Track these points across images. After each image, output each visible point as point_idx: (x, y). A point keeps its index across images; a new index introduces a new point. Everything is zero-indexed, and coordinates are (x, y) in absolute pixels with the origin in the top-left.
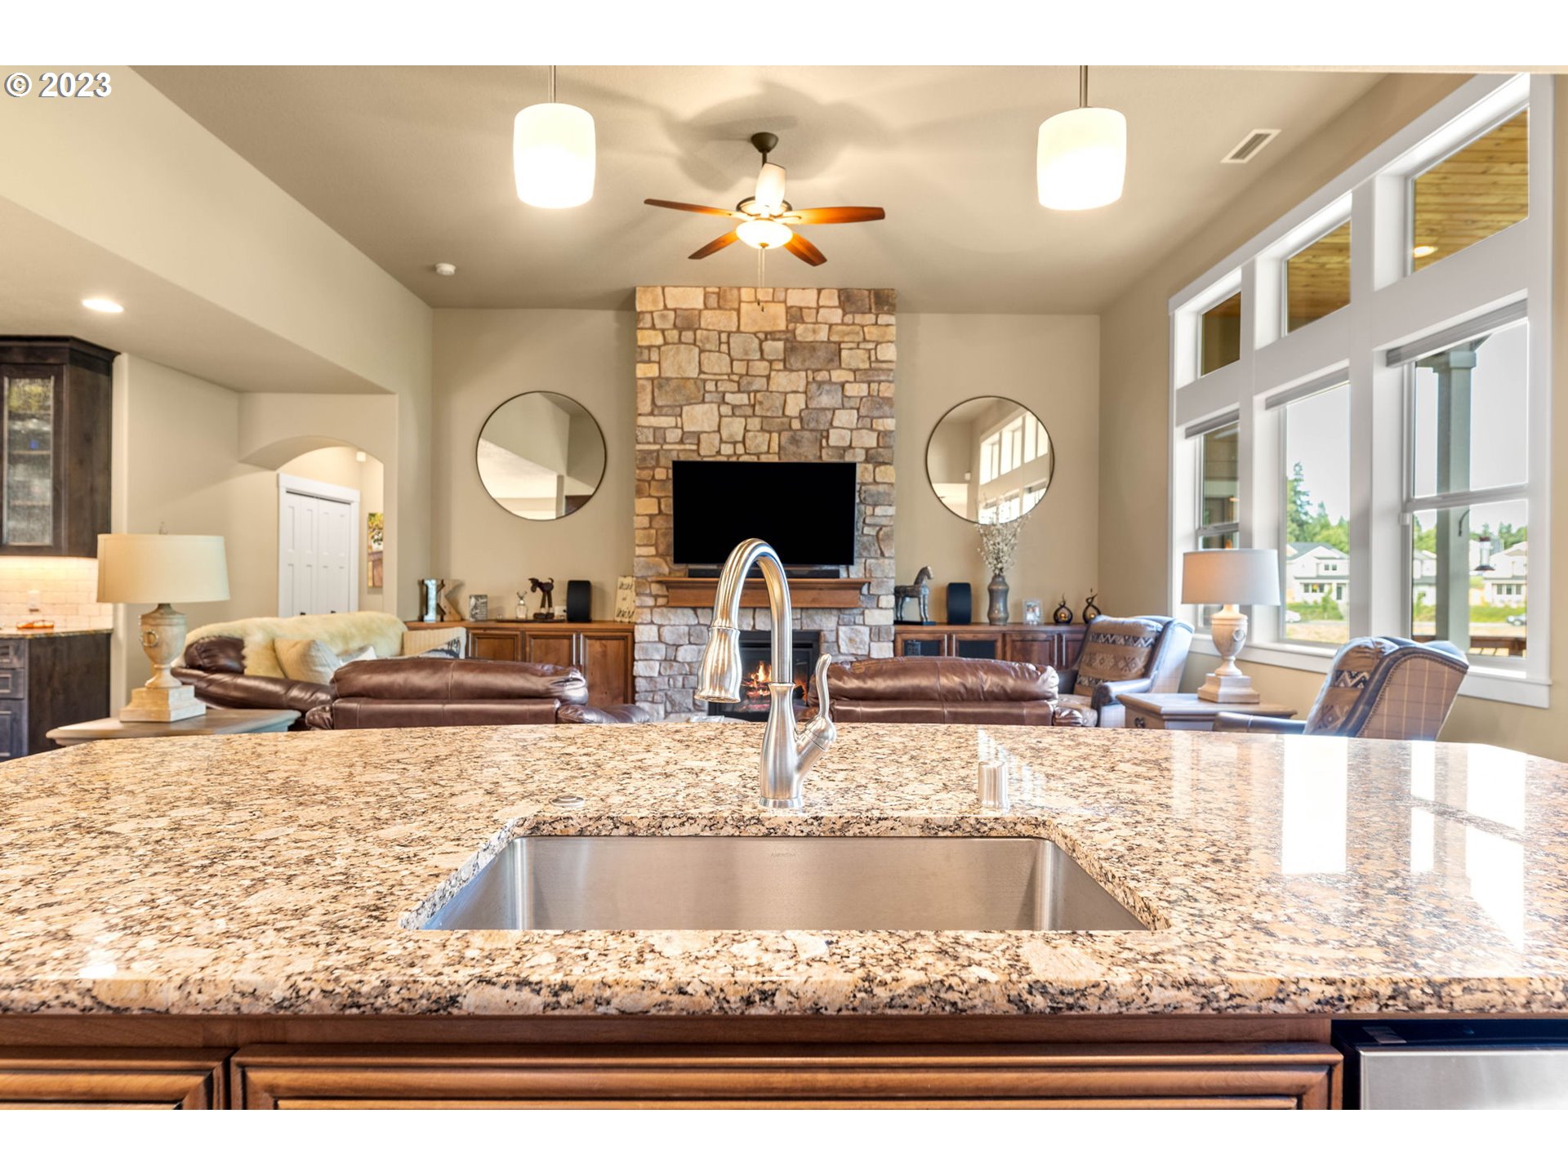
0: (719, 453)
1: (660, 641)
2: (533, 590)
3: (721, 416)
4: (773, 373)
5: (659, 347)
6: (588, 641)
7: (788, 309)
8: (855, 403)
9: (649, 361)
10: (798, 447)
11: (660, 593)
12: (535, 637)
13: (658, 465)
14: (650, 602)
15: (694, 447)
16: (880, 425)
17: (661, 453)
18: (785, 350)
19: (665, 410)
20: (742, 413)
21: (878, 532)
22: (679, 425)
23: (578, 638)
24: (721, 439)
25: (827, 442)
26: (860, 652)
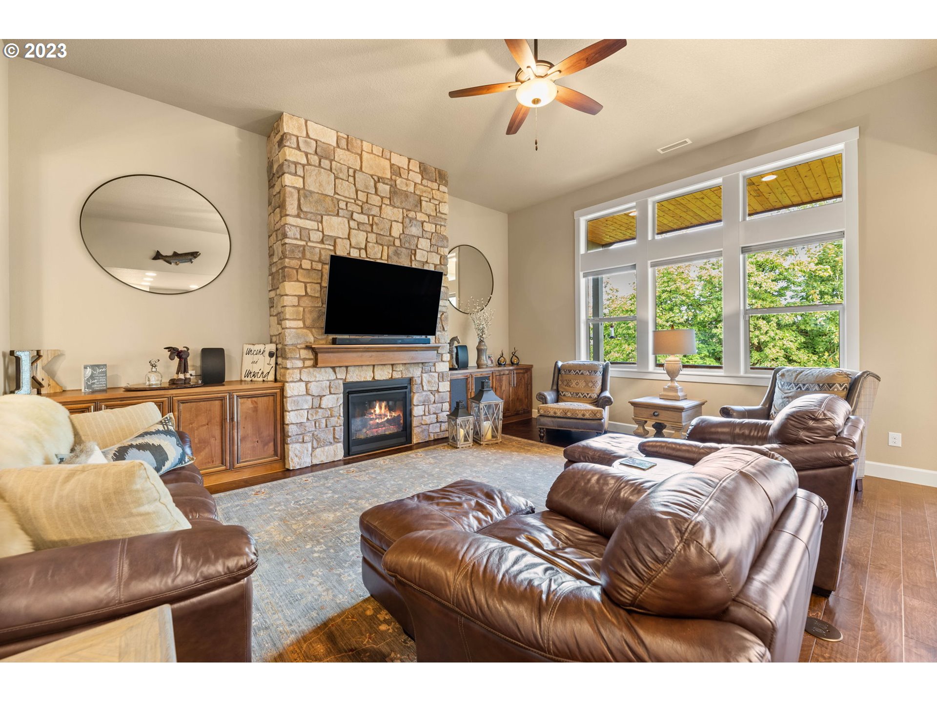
0: (349, 254)
1: (308, 394)
2: (171, 358)
3: (350, 228)
4: (384, 206)
5: (304, 166)
6: (239, 400)
7: (392, 165)
8: (428, 235)
9: (295, 174)
10: (399, 258)
11: (307, 357)
12: (184, 402)
13: (304, 257)
14: (299, 364)
15: (332, 248)
16: (441, 251)
17: (307, 248)
18: (390, 192)
19: (309, 216)
20: (364, 229)
21: (441, 316)
22: (320, 229)
23: (231, 398)
24: (350, 244)
25: (415, 257)
26: (433, 389)
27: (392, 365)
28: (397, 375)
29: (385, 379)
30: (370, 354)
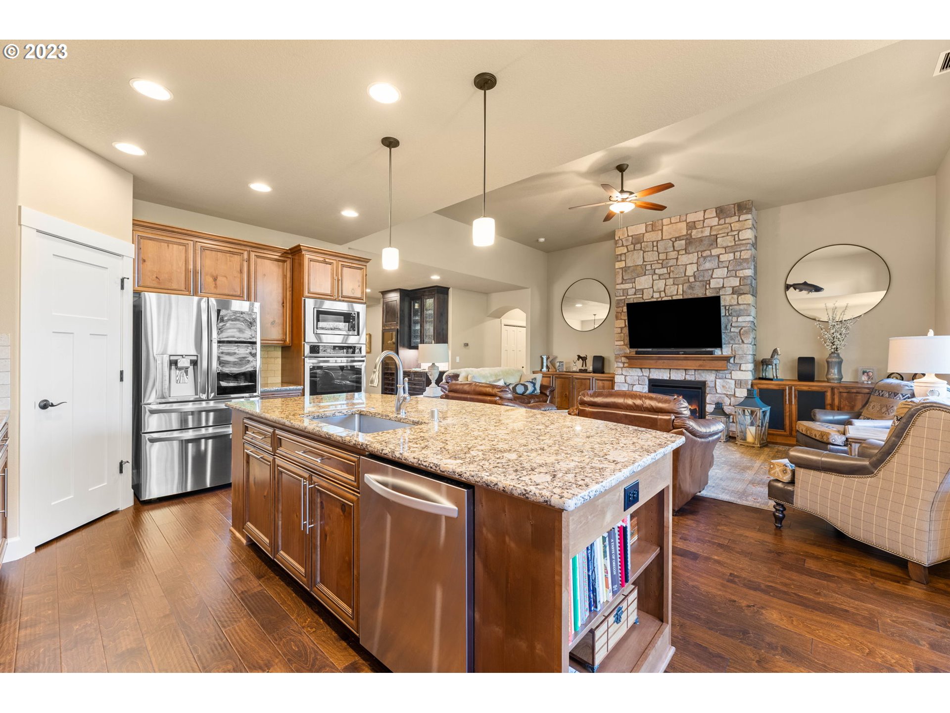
0: (652, 297)
1: (626, 382)
2: (578, 360)
3: (653, 280)
4: (679, 257)
5: (625, 254)
6: (597, 381)
7: (687, 224)
8: (726, 264)
9: (621, 261)
10: (693, 290)
11: (625, 361)
12: (579, 379)
14: (621, 365)
15: (641, 296)
16: (741, 274)
17: (624, 300)
18: (686, 244)
19: (627, 281)
20: (664, 277)
21: (740, 331)
22: (634, 287)
23: (593, 380)
24: (653, 291)
25: (709, 286)
26: (729, 393)
27: (686, 370)
28: (688, 378)
29: (679, 379)
30: (662, 361)
